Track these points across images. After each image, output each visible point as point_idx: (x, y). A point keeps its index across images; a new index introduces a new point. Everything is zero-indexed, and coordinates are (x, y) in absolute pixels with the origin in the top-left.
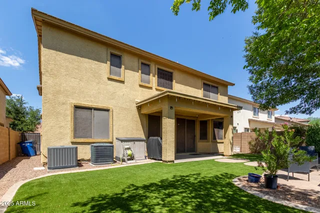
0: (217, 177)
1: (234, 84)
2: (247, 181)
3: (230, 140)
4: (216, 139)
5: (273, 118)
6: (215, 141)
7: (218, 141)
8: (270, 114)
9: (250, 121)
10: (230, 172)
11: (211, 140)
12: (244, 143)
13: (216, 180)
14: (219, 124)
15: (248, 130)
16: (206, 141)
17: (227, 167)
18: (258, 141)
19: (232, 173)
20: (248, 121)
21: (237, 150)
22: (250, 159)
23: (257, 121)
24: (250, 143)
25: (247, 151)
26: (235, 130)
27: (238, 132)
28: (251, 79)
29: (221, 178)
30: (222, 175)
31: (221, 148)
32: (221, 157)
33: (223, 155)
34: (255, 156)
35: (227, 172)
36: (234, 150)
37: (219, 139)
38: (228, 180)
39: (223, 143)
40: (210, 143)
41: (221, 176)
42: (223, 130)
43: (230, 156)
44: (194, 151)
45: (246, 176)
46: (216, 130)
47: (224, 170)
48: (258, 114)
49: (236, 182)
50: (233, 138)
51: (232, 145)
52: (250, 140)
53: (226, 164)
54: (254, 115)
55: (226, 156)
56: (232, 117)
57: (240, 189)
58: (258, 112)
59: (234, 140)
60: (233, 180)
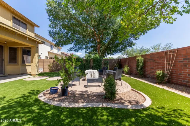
0: (24, 96)
1: (39, 27)
2: (49, 93)
3: (36, 64)
4: (25, 63)
5: (60, 52)
6: (24, 64)
7: (27, 64)
8: (59, 50)
9: (49, 52)
10: (36, 89)
11: (20, 64)
12: (45, 66)
13: (23, 100)
14: (27, 52)
15: (48, 58)
16: (15, 64)
17: (34, 85)
18: (53, 64)
19: (38, 89)
20: (47, 52)
21: (41, 70)
22: (49, 76)
23: (52, 53)
24: (49, 66)
25: (47, 70)
26: (40, 57)
27: (42, 59)
28: (50, 26)
29: (28, 96)
30: (29, 93)
31: (29, 69)
32: (29, 76)
33: (31, 75)
34: (52, 74)
35: (34, 89)
36: (39, 71)
37: (27, 63)
38: (34, 97)
39: (31, 66)
40: (20, 66)
41: (28, 95)
42: (31, 57)
43: (36, 75)
44: (2, 74)
45: (48, 89)
46: (25, 56)
47: (31, 88)
48: (53, 49)
49: (41, 96)
50: (38, 62)
51: (38, 67)
52: (49, 64)
53: (33, 82)
54: (51, 49)
55: (33, 75)
56: (38, 47)
57: (45, 104)
58: (53, 48)
59: (39, 63)
60: (39, 96)
